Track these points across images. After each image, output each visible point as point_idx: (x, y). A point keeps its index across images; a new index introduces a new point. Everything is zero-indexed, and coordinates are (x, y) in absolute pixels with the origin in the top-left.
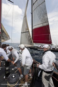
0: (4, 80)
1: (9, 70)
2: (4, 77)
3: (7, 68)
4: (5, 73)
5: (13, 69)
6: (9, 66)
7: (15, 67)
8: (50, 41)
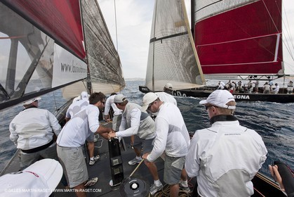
0: (111, 191)
1: (120, 165)
2: (111, 183)
3: (114, 161)
4: (113, 172)
5: (130, 163)
6: (120, 154)
7: (137, 158)
8: (275, 61)
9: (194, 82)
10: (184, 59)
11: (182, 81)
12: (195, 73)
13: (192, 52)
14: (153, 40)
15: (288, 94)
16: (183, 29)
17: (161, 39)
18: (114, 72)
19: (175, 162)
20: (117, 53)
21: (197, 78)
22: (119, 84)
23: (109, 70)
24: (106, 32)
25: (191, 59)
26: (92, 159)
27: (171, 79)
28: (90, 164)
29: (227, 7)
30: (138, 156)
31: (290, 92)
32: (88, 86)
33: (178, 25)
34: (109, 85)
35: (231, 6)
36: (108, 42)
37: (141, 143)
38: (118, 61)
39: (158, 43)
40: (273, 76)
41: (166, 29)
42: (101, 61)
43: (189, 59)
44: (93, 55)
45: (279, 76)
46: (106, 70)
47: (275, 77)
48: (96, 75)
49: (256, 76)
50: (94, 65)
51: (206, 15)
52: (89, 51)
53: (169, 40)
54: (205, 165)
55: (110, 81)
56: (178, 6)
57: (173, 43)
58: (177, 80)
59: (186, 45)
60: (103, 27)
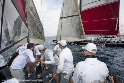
3: (39, 76)
5: (46, 77)
6: (41, 73)
7: (50, 74)
8: (116, 29)
9: (80, 38)
10: (76, 27)
11: (75, 37)
12: (81, 34)
13: (80, 24)
14: (62, 18)
15: (119, 43)
16: (77, 13)
17: (66, 17)
18: (41, 33)
19: (66, 76)
20: (42, 25)
21: (82, 36)
22: (43, 39)
23: (38, 33)
24: (37, 15)
25: (80, 27)
26: (29, 75)
27: (70, 36)
28: (28, 77)
29: (97, 5)
30: (51, 73)
31: (120, 43)
32: (28, 40)
33: (74, 11)
34: (38, 40)
35: (98, 5)
36: (38, 20)
37: (52, 67)
38: (43, 29)
39: (64, 20)
40: (115, 36)
41: (69, 13)
42: (34, 28)
43: (79, 27)
44: (30, 25)
45: (118, 36)
46: (37, 33)
47: (115, 37)
48: (32, 34)
49: (108, 36)
50: (31, 30)
51: (87, 8)
52: (28, 23)
53: (70, 18)
54: (82, 78)
55: (38, 38)
56: (75, 2)
57: (71, 19)
58: (72, 37)
59: (78, 21)
60: (35, 12)
